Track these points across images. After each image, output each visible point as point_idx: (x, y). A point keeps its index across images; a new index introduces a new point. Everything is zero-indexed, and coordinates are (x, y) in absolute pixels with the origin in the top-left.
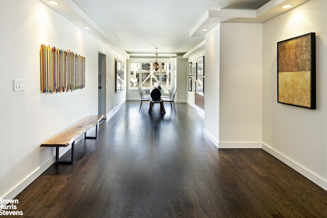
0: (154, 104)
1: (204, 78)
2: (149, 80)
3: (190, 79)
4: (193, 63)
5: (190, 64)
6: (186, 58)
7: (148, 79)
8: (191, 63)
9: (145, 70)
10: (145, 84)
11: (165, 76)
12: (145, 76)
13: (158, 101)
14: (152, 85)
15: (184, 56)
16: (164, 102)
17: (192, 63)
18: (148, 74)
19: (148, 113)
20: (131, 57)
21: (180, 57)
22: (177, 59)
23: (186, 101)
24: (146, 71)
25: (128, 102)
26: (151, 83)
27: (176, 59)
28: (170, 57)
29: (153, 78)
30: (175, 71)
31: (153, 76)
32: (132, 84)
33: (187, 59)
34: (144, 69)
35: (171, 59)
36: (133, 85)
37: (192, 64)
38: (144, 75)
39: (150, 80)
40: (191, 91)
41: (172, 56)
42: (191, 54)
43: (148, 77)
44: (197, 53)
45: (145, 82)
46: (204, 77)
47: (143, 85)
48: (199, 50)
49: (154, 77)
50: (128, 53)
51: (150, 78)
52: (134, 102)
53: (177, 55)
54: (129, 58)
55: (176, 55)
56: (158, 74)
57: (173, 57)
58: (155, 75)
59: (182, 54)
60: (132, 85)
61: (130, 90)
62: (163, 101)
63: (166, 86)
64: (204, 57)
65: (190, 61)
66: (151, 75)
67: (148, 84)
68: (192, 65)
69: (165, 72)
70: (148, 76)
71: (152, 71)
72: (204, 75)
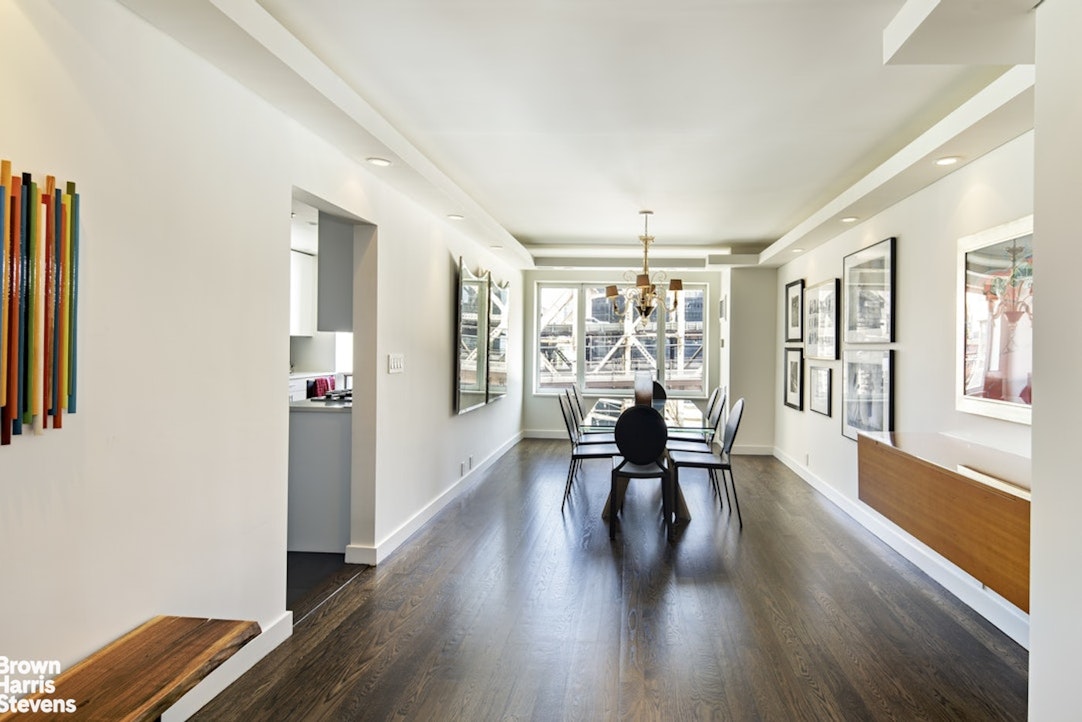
0: (632, 480)
1: (892, 354)
2: (619, 353)
3: (794, 357)
4: (808, 285)
5: (795, 291)
6: (774, 262)
7: (619, 349)
8: (799, 286)
9: (608, 323)
10: (609, 366)
11: (673, 340)
12: (610, 342)
13: (652, 468)
14: (632, 369)
15: (766, 257)
16: (680, 470)
17: (803, 283)
18: (618, 334)
19: (604, 518)
20: (537, 260)
21: (746, 262)
22: (732, 269)
23: (772, 449)
24: (613, 326)
25: (530, 444)
26: (628, 363)
27: (726, 271)
28: (704, 260)
29: (634, 348)
30: (722, 320)
31: (633, 341)
32: (569, 364)
33: (774, 270)
34: (607, 320)
35: (709, 268)
36: (570, 370)
37: (803, 286)
38: (605, 337)
39: (624, 352)
40: (801, 408)
41: (710, 256)
42: (804, 242)
43: (618, 344)
44: (851, 225)
45: (610, 359)
46: (893, 347)
47: (603, 369)
48: (862, 209)
49: (638, 344)
50: (527, 242)
51: (625, 348)
52: (551, 448)
53: (733, 253)
54: (531, 266)
55: (726, 252)
56: (649, 335)
57: (714, 260)
58: (639, 339)
59: (757, 246)
60: (568, 368)
61: (535, 396)
62: (676, 465)
63: (676, 373)
64: (894, 241)
65: (792, 274)
66: (626, 339)
67: (619, 366)
68: (808, 294)
69: (673, 328)
70: (617, 340)
71: (630, 325)
72: (893, 339)
